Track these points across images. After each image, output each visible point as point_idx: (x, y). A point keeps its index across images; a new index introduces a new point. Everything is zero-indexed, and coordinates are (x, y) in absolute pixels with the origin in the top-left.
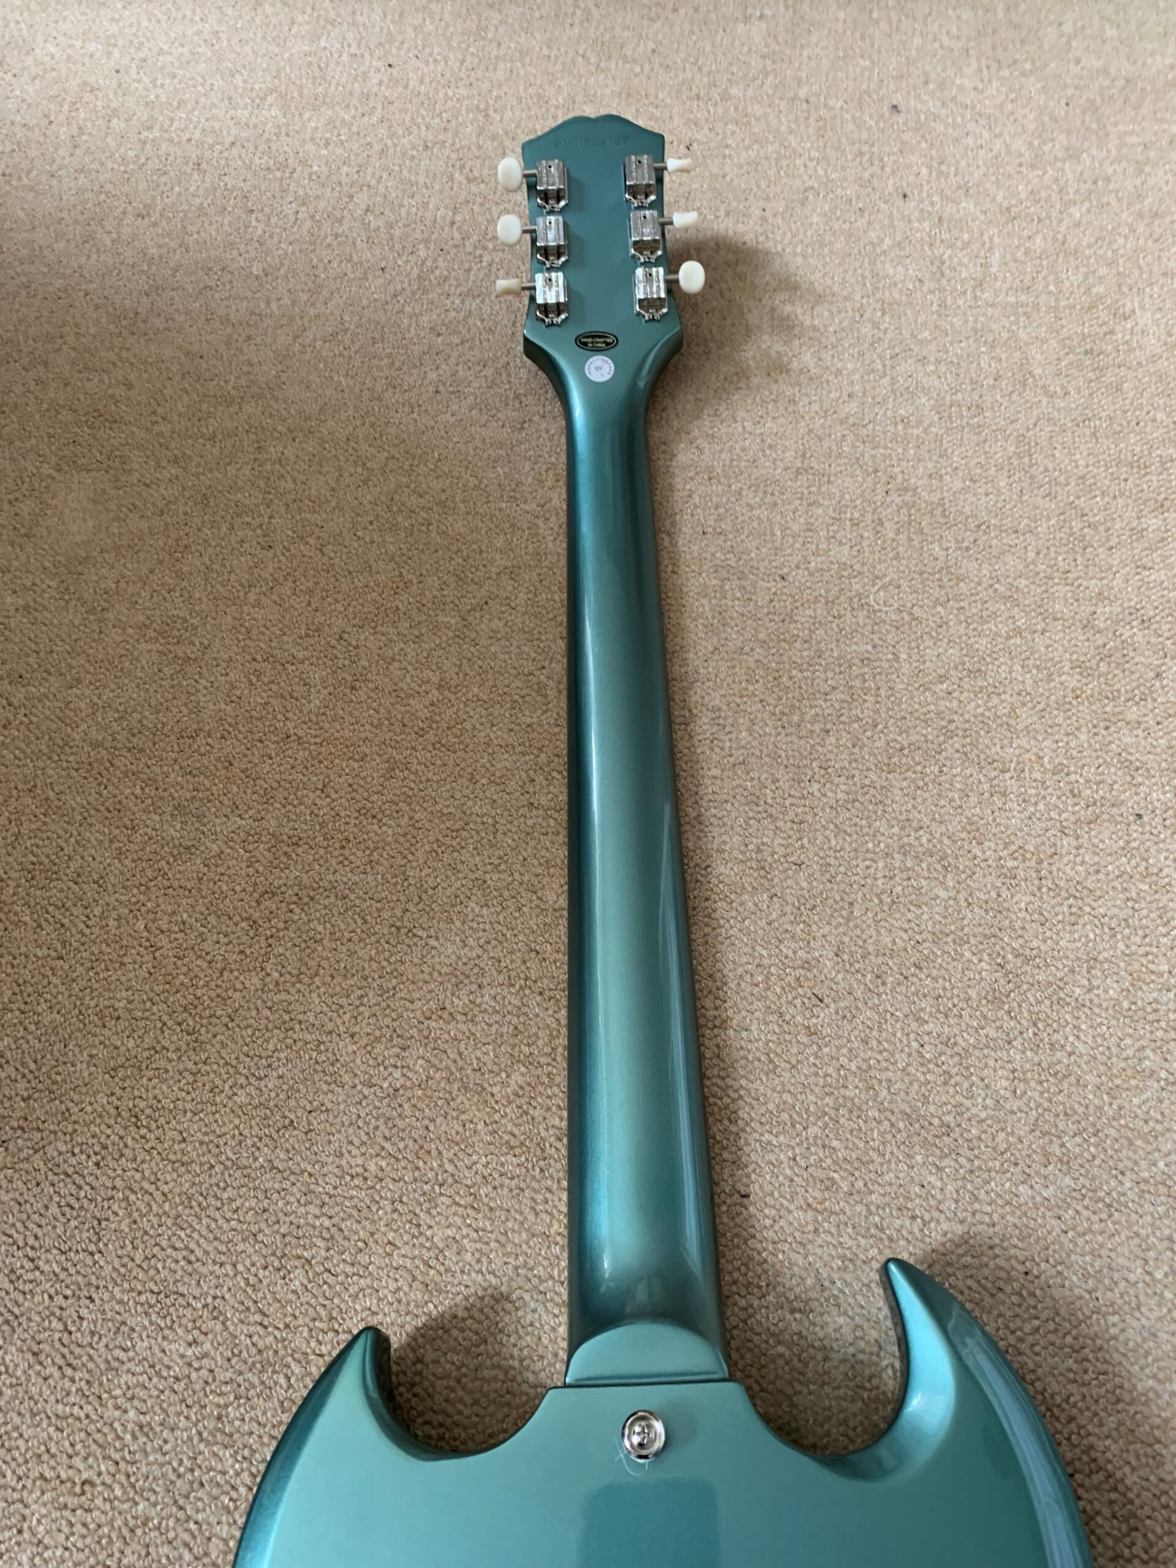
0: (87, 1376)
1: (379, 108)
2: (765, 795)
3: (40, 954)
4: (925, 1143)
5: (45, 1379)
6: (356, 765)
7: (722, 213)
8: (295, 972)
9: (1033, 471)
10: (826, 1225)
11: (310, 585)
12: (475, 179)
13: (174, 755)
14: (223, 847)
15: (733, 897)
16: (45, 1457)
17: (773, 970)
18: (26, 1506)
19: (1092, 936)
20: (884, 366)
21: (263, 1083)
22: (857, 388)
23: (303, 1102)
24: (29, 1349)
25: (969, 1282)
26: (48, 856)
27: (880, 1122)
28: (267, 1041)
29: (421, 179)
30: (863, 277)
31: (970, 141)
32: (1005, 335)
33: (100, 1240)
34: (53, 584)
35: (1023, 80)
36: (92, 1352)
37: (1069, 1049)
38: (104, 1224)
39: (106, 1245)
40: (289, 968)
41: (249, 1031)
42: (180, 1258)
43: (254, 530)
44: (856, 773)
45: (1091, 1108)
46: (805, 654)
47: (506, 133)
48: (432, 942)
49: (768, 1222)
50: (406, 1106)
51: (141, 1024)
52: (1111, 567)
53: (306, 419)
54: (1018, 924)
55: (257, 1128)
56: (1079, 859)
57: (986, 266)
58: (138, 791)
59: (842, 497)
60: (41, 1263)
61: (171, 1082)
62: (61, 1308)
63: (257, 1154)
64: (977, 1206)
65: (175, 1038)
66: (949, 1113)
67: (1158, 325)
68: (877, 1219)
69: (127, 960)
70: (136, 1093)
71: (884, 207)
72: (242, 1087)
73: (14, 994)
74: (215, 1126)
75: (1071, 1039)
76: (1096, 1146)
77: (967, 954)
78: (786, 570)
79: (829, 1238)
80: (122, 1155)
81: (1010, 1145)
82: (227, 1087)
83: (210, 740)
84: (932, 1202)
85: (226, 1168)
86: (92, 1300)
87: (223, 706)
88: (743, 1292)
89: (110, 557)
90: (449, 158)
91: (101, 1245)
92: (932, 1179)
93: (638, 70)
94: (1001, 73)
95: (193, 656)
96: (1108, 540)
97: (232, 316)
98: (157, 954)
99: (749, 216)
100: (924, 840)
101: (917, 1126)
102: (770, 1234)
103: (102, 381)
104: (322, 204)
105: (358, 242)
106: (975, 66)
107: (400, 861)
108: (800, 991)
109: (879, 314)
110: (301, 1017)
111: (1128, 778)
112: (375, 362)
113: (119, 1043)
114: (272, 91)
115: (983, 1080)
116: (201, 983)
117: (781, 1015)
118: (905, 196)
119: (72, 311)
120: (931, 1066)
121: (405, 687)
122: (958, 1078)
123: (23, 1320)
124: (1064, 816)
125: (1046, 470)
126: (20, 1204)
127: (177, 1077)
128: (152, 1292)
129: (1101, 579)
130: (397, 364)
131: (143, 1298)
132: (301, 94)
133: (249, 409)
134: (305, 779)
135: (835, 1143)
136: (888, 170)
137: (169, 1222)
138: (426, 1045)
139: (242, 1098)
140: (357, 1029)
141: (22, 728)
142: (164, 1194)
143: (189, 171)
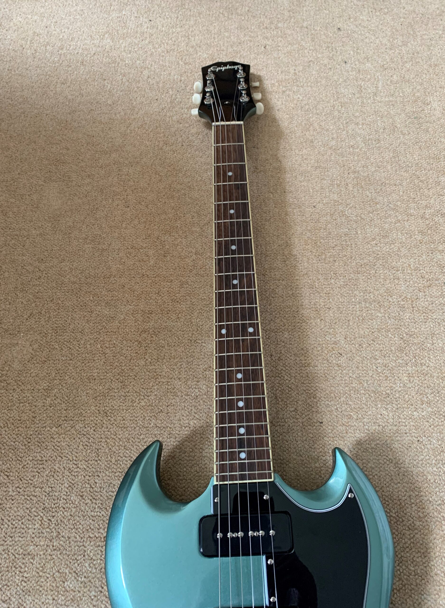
0: (101, 502)
1: (148, 37)
2: (315, 285)
3: (63, 359)
4: (381, 401)
5: (86, 504)
6: (169, 284)
7: (280, 72)
8: (156, 358)
9: (400, 162)
10: (350, 430)
11: (145, 220)
12: (187, 63)
13: (103, 285)
14: (125, 316)
15: (307, 321)
16: (90, 530)
17: (324, 345)
18: (85, 547)
19: (432, 326)
20: (344, 127)
21: (150, 398)
22: (335, 136)
23: (164, 403)
24: (79, 495)
25: (400, 445)
26: (62, 324)
27: (365, 395)
28: (149, 383)
29: (167, 64)
30: (333, 94)
31: (367, 40)
32: (386, 113)
33: (99, 456)
34: (50, 225)
35: (385, 16)
36: (101, 494)
37: (427, 365)
38: (100, 450)
39: (101, 457)
40: (154, 357)
41: (143, 380)
42: (128, 460)
43: (121, 201)
44: (347, 275)
45: (436, 385)
46: (325, 233)
47: (197, 45)
48: (204, 344)
49: (330, 431)
50: (201, 401)
51: (104, 381)
52: (429, 196)
53: (135, 158)
54: (406, 324)
55: (150, 414)
56: (426, 300)
57: (377, 87)
58: (91, 298)
59: (333, 176)
60: (79, 465)
61: (117, 400)
62: (88, 480)
63: (151, 422)
64: (400, 420)
65: (116, 385)
66: (388, 390)
67: (440, 106)
68: (367, 427)
69: (96, 359)
70: (105, 405)
71: (338, 67)
72: (142, 399)
73: (56, 374)
74: (134, 414)
75: (428, 361)
76: (439, 397)
77: (390, 335)
78: (315, 204)
79: (351, 435)
80: (103, 427)
81: (410, 399)
82: (137, 400)
83: (115, 278)
84: (385, 420)
85: (140, 428)
86: (99, 477)
87: (118, 266)
88: (324, 455)
89: (69, 213)
90: (176, 55)
91: (99, 458)
92: (384, 412)
93: (243, 18)
94: (377, 14)
95: (105, 248)
96: (428, 186)
97: (103, 120)
98: (106, 356)
99: (289, 73)
100: (372, 297)
101: (378, 395)
102: (331, 435)
103: (57, 148)
104: (131, 76)
105: (146, 90)
106: (367, 11)
107: (189, 317)
108: (334, 352)
109: (340, 107)
110: (160, 374)
111: (441, 270)
112: (158, 135)
113: (96, 388)
114: (107, 33)
115: (399, 378)
116: (123, 365)
117: (328, 361)
118: (346, 62)
119: (42, 121)
120: (381, 374)
121: (183, 255)
122: (390, 378)
123: (75, 485)
124: (419, 285)
125: (404, 162)
126: (69, 446)
127: (119, 398)
128: (120, 472)
129: (426, 200)
130: (166, 136)
131: (117, 474)
132: (118, 33)
133: (113, 155)
134: (152, 290)
135: (350, 403)
136: (339, 53)
137: (122, 448)
138: (206, 380)
139: (143, 404)
140: (180, 376)
141: (45, 278)
142: (119, 439)
143: (79, 65)
